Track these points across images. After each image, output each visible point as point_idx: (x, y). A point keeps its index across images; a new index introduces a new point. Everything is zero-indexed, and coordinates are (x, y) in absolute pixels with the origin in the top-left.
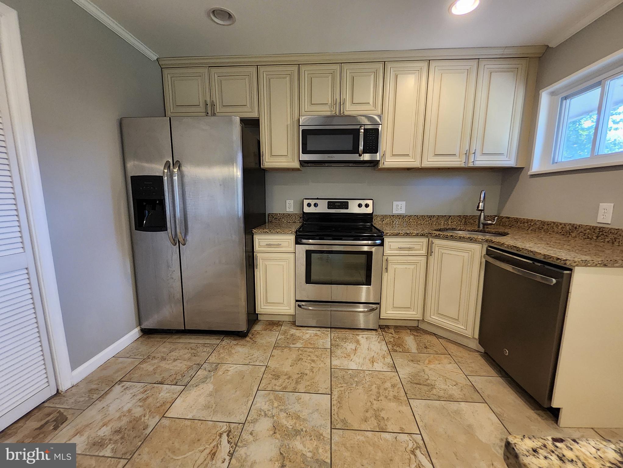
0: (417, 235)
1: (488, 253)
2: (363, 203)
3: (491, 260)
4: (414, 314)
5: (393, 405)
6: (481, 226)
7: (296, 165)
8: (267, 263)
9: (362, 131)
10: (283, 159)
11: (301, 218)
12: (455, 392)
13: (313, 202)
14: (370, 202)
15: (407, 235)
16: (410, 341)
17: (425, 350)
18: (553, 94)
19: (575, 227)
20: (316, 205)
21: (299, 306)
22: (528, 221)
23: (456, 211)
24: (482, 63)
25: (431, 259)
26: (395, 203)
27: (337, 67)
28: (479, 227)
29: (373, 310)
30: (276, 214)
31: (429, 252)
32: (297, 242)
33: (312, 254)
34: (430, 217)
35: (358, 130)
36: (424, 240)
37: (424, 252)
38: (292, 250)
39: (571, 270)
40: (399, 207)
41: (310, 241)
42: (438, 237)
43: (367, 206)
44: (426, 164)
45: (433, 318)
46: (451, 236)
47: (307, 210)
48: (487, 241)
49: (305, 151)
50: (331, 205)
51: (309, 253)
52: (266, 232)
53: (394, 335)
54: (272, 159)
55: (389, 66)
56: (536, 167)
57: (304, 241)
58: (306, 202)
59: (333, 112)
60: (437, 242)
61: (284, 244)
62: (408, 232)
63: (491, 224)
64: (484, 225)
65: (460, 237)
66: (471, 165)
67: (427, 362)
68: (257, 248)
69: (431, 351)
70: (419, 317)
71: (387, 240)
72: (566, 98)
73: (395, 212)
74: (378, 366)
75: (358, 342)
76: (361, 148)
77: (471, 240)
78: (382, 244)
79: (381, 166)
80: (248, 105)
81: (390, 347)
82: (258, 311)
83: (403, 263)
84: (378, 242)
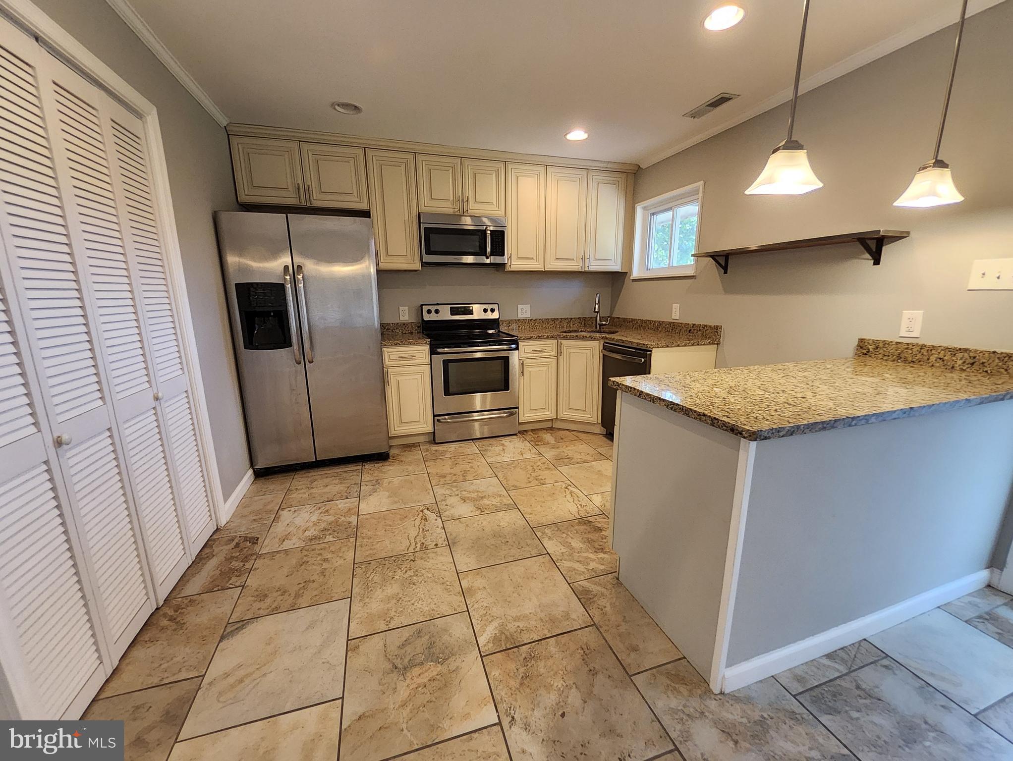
0: (548, 337)
1: (605, 348)
2: (489, 307)
3: (607, 353)
4: (549, 414)
5: (547, 472)
6: (598, 326)
7: (417, 266)
8: (399, 378)
9: (489, 232)
10: (402, 260)
11: (418, 327)
12: (589, 458)
13: (433, 308)
14: (495, 307)
15: (539, 338)
16: (548, 437)
17: (562, 441)
18: (645, 208)
19: (661, 323)
20: (437, 311)
21: (438, 421)
22: (633, 320)
23: (576, 314)
24: (591, 174)
25: (561, 359)
26: (520, 307)
27: (458, 161)
28: (596, 328)
29: (512, 414)
30: (388, 324)
31: (559, 353)
32: (433, 352)
33: (449, 364)
34: (554, 320)
35: (485, 231)
36: (554, 342)
37: (554, 353)
38: (427, 360)
39: (651, 351)
40: (524, 311)
41: (446, 349)
42: (565, 338)
43: (493, 310)
44: (549, 267)
45: (565, 414)
46: (577, 336)
47: (427, 317)
48: (603, 338)
49: (429, 252)
50: (454, 311)
51: (446, 363)
52: (396, 344)
53: (534, 436)
54: (389, 259)
55: (510, 166)
56: (636, 273)
57: (440, 350)
58: (425, 308)
59: (456, 210)
60: (564, 342)
61: (418, 356)
62: (540, 335)
63: (605, 325)
64: (601, 325)
65: (583, 336)
66: (586, 269)
67: (565, 447)
68: (387, 362)
69: (566, 440)
70: (553, 416)
71: (521, 344)
72: (653, 214)
73: (521, 316)
74: (527, 455)
75: (503, 445)
76: (489, 249)
77: (592, 339)
78: (517, 349)
79: (508, 268)
80: (355, 194)
81: (533, 443)
82: (392, 433)
83: (538, 366)
84: (513, 346)
